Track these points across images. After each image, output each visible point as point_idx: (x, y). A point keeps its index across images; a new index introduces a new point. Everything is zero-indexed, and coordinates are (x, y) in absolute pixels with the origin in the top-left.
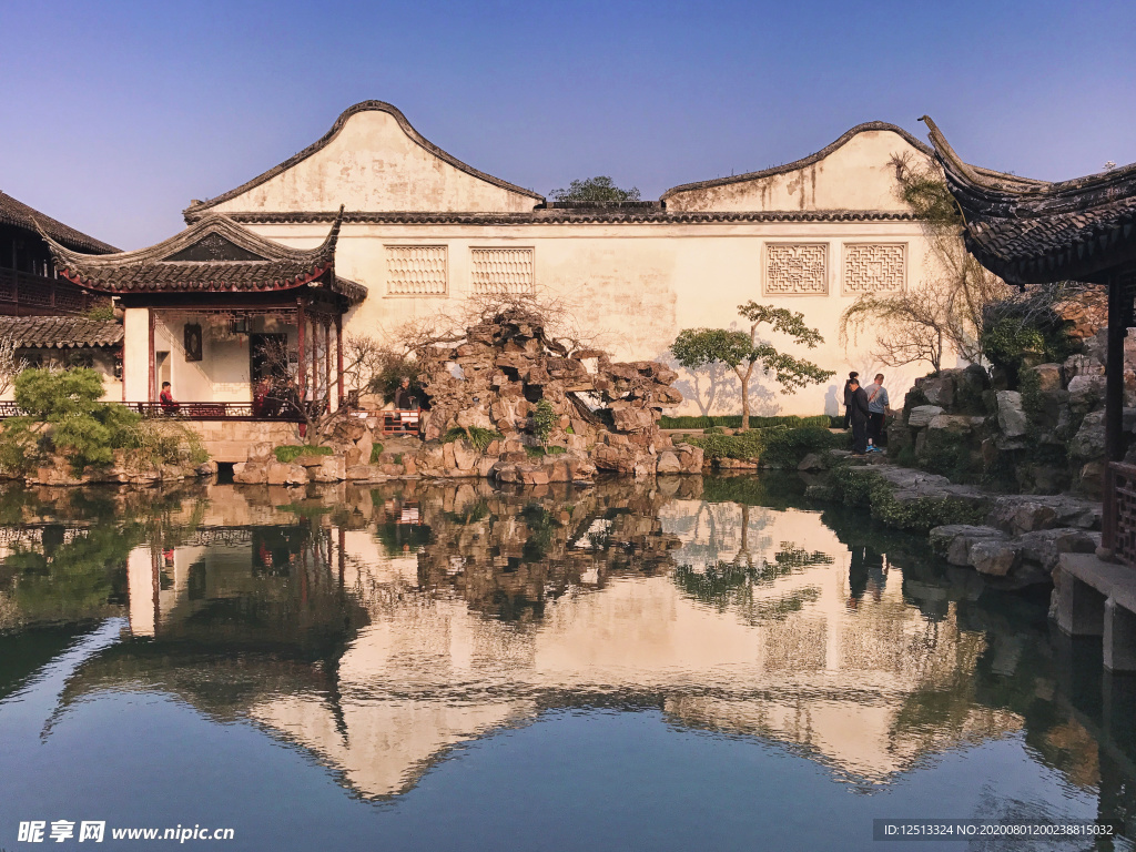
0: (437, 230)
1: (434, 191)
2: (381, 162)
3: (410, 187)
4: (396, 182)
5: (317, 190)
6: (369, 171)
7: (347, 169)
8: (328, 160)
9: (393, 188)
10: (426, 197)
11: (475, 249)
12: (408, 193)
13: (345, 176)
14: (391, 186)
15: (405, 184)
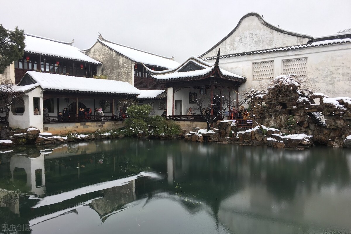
0: (270, 55)
1: (270, 41)
2: (252, 34)
3: (262, 41)
4: (257, 40)
5: (232, 47)
6: (248, 38)
7: (241, 38)
8: (236, 36)
9: (256, 42)
10: (267, 44)
11: (284, 61)
12: (261, 44)
13: (240, 41)
14: (255, 42)
15: (260, 40)
